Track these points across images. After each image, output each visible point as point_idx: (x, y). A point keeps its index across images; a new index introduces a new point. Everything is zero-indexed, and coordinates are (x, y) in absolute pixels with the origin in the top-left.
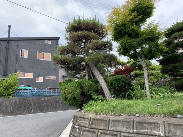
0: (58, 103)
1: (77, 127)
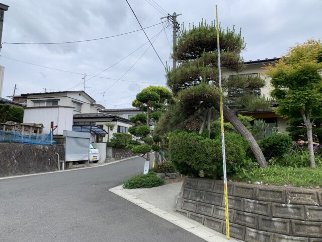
0: (10, 157)
1: (290, 205)
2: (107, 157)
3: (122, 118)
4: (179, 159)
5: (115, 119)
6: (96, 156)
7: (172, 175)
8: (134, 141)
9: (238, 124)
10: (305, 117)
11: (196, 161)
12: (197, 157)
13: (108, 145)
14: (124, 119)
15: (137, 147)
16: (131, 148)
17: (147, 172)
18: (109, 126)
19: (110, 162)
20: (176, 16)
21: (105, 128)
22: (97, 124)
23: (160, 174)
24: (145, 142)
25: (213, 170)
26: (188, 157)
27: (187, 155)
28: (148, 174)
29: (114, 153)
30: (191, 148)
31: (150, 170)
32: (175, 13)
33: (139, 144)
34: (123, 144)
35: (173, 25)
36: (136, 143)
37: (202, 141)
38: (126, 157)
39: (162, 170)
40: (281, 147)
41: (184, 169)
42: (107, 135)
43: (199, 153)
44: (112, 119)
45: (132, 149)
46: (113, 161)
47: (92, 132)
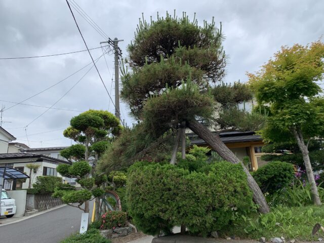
2: (28, 208)
3: (50, 158)
4: (147, 210)
5: (40, 159)
6: (12, 209)
7: (123, 231)
8: (65, 185)
9: (225, 150)
10: (299, 139)
11: (179, 212)
12: (181, 204)
13: (29, 193)
14: (52, 159)
15: (70, 194)
16: (61, 195)
17: (86, 229)
18: (31, 168)
19: (31, 214)
20: (117, 42)
21: (27, 171)
22: (15, 166)
23: (105, 231)
24: (82, 185)
25: (207, 225)
26: (163, 206)
27: (163, 202)
28: (87, 232)
29: (37, 202)
30: (170, 190)
31: (89, 227)
32: (116, 39)
33: (73, 189)
34: (51, 190)
35: (114, 51)
36: (69, 188)
37: (188, 177)
38: (54, 206)
39: (107, 224)
40: (285, 179)
41: (153, 225)
42: (28, 180)
43: (184, 197)
44: (37, 159)
45: (63, 198)
46: (35, 213)
47: (6, 177)
